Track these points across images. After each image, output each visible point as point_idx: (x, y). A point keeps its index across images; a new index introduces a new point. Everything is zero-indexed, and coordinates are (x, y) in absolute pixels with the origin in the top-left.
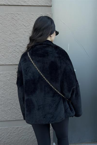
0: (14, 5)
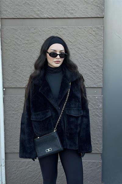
0: (59, 17)
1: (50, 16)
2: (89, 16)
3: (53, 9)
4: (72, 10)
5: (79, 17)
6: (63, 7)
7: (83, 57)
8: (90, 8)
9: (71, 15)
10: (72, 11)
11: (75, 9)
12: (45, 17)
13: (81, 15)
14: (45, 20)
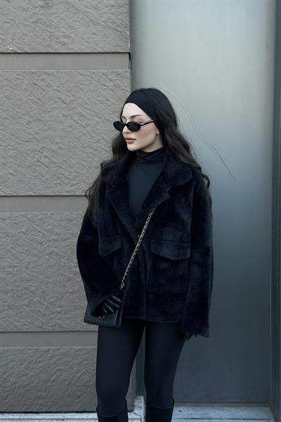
1: (19, 48)
2: (100, 50)
3: (26, 35)
4: (65, 37)
5: (79, 51)
6: (47, 30)
7: (91, 132)
8: (102, 33)
9: (63, 47)
10: (65, 40)
11: (71, 35)
12: (9, 51)
13: (83, 48)
14: (9, 57)
